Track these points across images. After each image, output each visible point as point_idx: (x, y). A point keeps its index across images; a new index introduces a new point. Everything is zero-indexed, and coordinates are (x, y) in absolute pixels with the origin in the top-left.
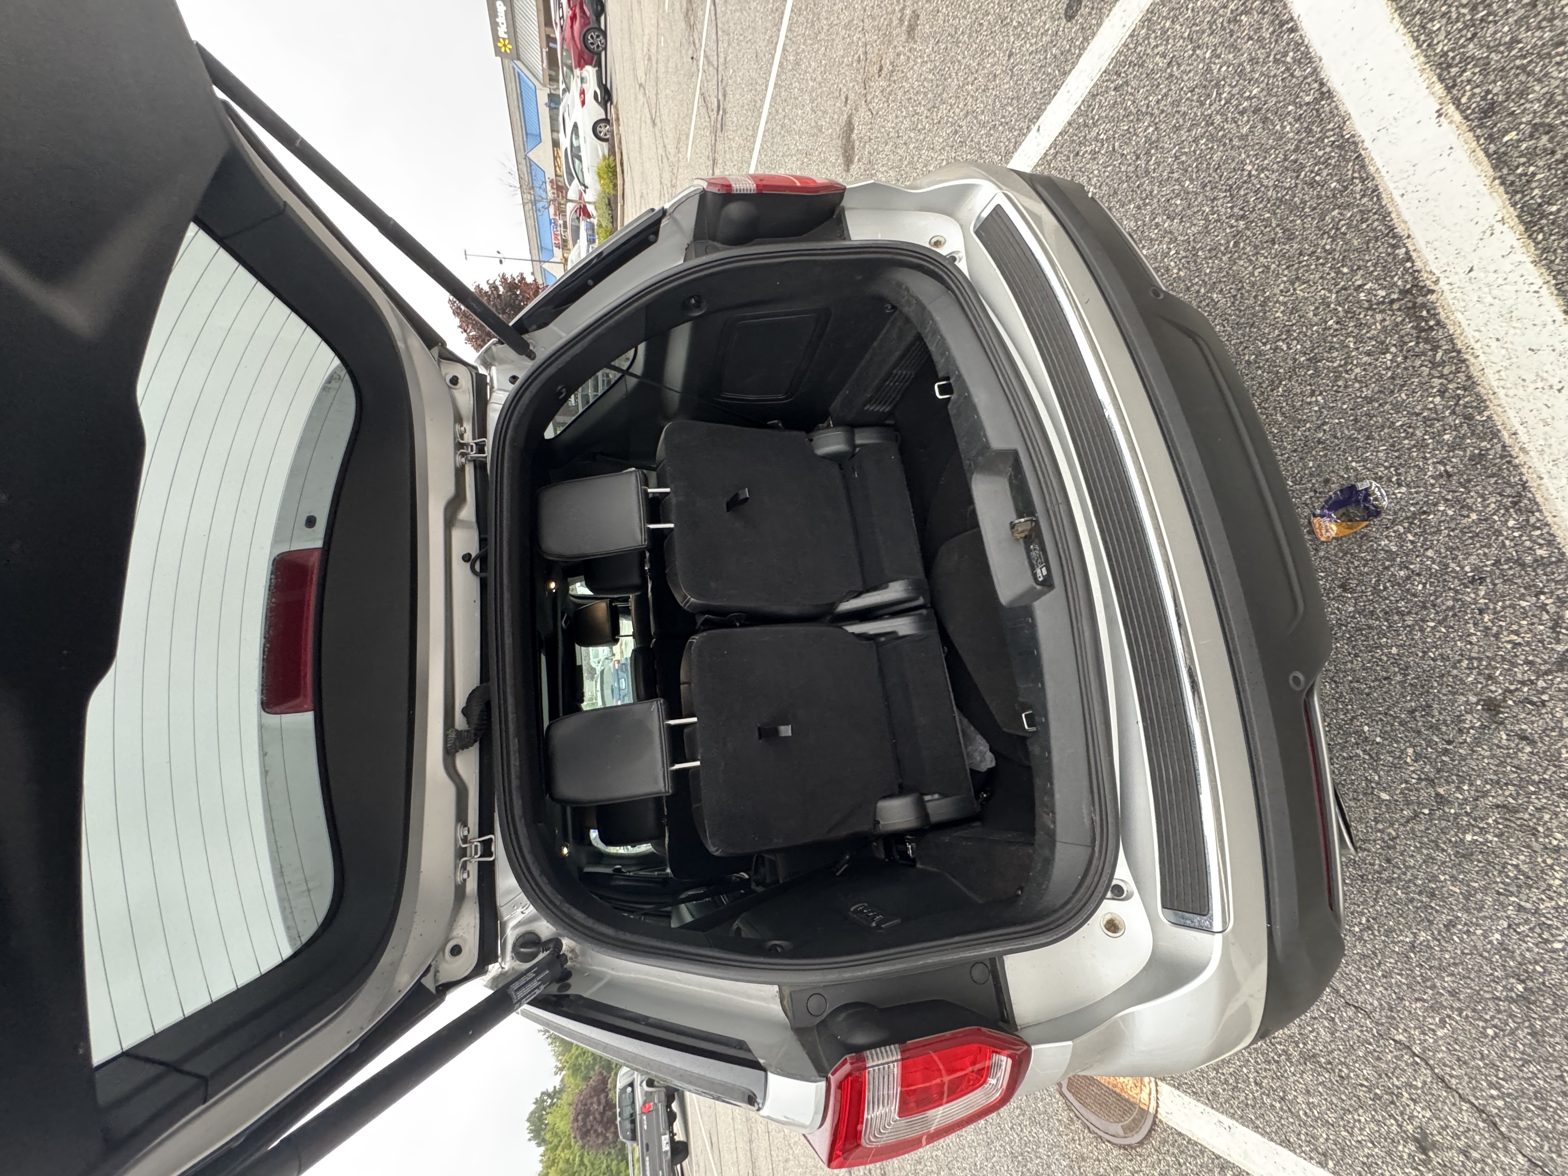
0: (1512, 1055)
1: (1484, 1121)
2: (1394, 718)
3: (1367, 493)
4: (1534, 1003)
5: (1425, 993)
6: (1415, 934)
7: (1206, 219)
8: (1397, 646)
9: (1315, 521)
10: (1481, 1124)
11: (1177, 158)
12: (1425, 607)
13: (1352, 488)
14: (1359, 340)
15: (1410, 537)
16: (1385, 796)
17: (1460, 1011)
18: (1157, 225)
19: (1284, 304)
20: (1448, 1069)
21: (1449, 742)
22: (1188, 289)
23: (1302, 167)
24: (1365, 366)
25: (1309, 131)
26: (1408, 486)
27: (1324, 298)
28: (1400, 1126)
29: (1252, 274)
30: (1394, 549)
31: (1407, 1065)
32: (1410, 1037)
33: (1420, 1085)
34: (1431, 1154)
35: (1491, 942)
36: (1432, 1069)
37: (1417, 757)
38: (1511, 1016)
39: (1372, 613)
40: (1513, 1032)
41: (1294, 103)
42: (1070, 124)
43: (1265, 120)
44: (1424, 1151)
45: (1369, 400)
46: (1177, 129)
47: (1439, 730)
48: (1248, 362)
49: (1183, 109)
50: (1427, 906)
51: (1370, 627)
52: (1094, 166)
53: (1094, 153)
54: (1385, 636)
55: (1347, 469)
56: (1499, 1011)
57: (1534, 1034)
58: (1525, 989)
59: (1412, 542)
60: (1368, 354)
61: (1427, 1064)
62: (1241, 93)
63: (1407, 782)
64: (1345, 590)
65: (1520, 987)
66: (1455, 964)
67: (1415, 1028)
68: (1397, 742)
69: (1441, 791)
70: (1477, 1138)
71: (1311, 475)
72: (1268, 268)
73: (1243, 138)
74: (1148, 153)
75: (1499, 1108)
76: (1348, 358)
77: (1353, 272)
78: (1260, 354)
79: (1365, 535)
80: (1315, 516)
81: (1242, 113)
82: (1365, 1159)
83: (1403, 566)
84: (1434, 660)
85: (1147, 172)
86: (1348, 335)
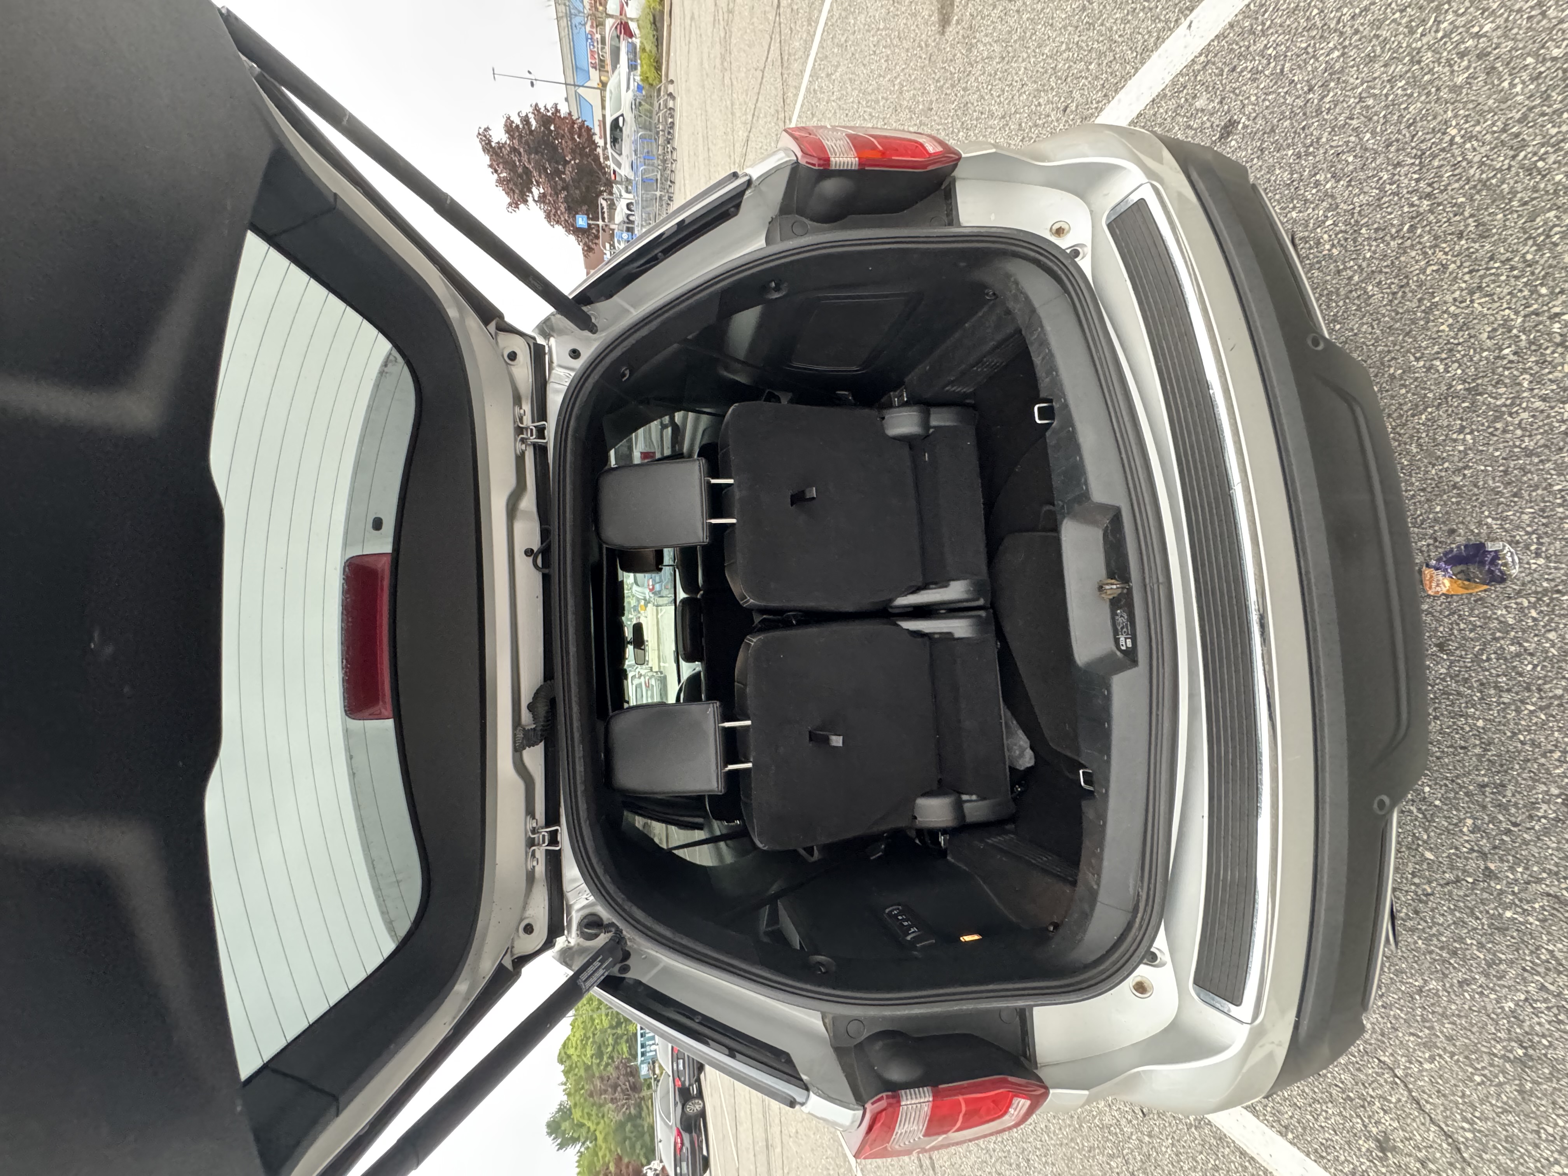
0: (1494, 1102)
1: (1449, 1144)
2: (1461, 787)
3: (1497, 555)
4: (1530, 1068)
5: (1421, 1031)
6: (1425, 981)
7: (1381, 189)
8: (1485, 719)
9: (1427, 572)
10: (1445, 1146)
11: (1361, 99)
12: (1528, 689)
13: (1482, 546)
14: (1538, 380)
15: (1534, 613)
16: (1429, 855)
17: (1452, 1055)
18: (1317, 184)
19: (1455, 316)
20: (1426, 1096)
21: (1515, 825)
22: (1339, 272)
23: (1524, 145)
24: (1535, 413)
25: (1546, 98)
26: (1547, 558)
27: (1506, 320)
28: (1365, 1127)
29: (1423, 271)
30: (1511, 621)
31: (1386, 1081)
32: (1396, 1061)
33: (1394, 1100)
34: (1389, 1154)
35: (1502, 1008)
36: (1410, 1091)
37: (1475, 829)
38: (1504, 1072)
39: (1466, 680)
40: (1500, 1084)
41: (1536, 55)
42: (1231, 26)
43: (1491, 71)
44: (1383, 1150)
45: (1529, 453)
46: (1371, 59)
47: (1507, 810)
48: (1392, 377)
49: (1384, 33)
50: (1444, 961)
51: (1459, 694)
52: (1250, 89)
53: (1255, 72)
54: (1473, 706)
55: (1480, 524)
56: (1492, 1065)
57: (1521, 1092)
58: (1525, 1054)
59: (1534, 619)
60: (1544, 399)
61: (1406, 1086)
62: (1468, 26)
63: (1457, 849)
64: (1442, 650)
65: (1520, 1052)
66: (1459, 1016)
67: (1402, 1056)
68: (1457, 810)
69: (1492, 866)
70: (1438, 1155)
71: (1436, 520)
72: (1445, 267)
73: (1456, 89)
74: (1325, 85)
75: (1467, 1139)
76: (1516, 399)
77: (1553, 295)
78: (1408, 369)
79: (1481, 599)
80: (1428, 566)
81: (1462, 55)
82: (1324, 1141)
83: (1515, 641)
84: (1522, 743)
85: (1319, 112)
86: (1524, 371)
